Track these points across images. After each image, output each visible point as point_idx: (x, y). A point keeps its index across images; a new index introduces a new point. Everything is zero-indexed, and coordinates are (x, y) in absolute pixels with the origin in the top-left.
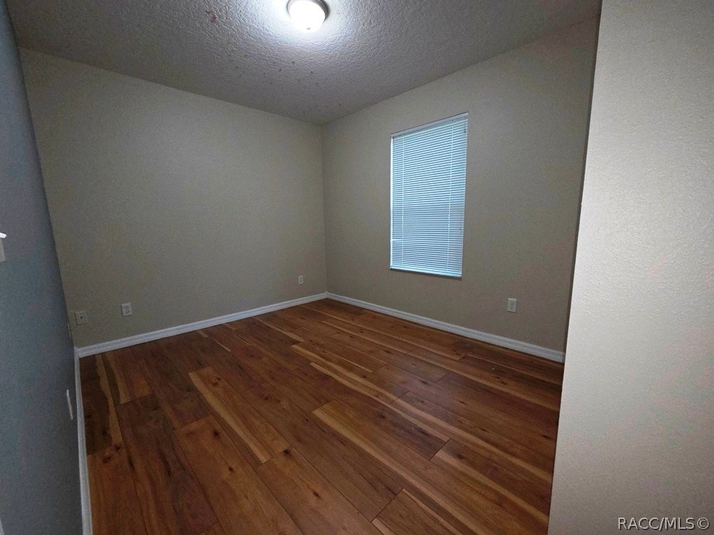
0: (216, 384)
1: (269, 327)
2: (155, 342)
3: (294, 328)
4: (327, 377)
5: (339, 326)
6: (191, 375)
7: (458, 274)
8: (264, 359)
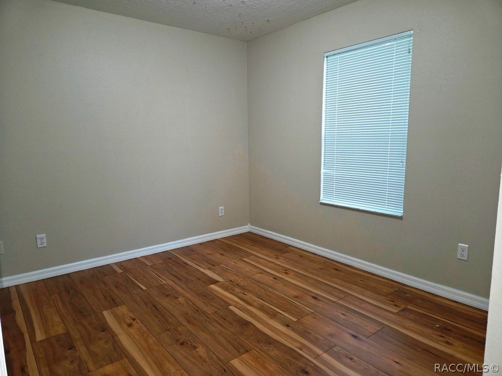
0: (130, 325)
1: (186, 264)
2: (68, 275)
3: (212, 265)
4: (246, 324)
5: (262, 265)
6: (105, 313)
7: (399, 212)
8: (181, 300)
